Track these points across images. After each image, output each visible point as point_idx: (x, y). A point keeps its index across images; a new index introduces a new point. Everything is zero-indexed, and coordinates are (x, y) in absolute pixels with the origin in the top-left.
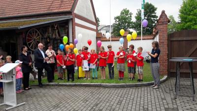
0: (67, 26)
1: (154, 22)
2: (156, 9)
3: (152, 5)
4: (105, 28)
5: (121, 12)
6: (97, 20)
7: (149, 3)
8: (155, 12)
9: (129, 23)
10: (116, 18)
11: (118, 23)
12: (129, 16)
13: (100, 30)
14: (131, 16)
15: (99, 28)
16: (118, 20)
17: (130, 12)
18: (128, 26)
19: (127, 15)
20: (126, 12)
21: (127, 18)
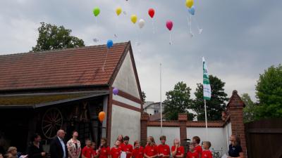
0: (101, 105)
1: (222, 102)
2: (223, 84)
3: (217, 79)
4: (153, 106)
5: (176, 86)
6: (142, 95)
7: (214, 76)
8: (223, 88)
9: (187, 101)
10: (168, 94)
11: (171, 100)
12: (187, 91)
13: (146, 108)
14: (189, 92)
15: (144, 106)
16: (171, 96)
17: (187, 86)
18: (186, 105)
19: (184, 90)
20: (181, 86)
21: (184, 95)
